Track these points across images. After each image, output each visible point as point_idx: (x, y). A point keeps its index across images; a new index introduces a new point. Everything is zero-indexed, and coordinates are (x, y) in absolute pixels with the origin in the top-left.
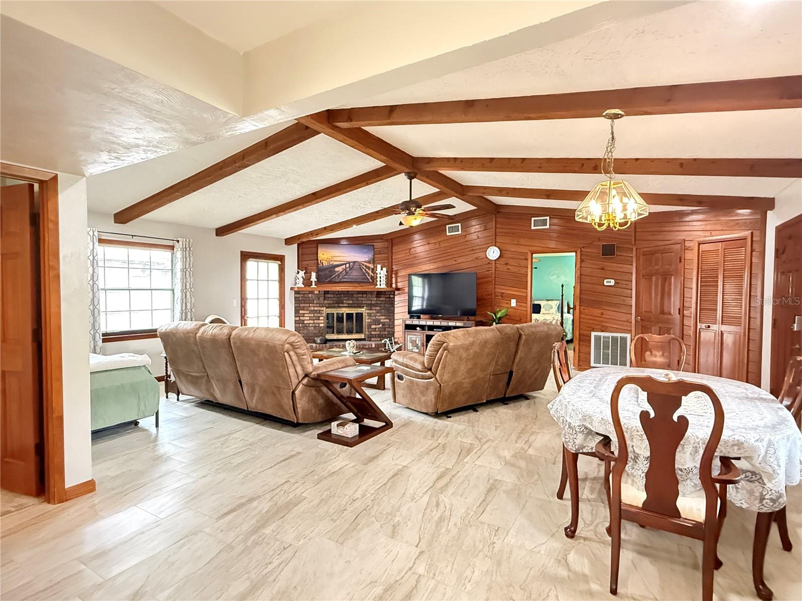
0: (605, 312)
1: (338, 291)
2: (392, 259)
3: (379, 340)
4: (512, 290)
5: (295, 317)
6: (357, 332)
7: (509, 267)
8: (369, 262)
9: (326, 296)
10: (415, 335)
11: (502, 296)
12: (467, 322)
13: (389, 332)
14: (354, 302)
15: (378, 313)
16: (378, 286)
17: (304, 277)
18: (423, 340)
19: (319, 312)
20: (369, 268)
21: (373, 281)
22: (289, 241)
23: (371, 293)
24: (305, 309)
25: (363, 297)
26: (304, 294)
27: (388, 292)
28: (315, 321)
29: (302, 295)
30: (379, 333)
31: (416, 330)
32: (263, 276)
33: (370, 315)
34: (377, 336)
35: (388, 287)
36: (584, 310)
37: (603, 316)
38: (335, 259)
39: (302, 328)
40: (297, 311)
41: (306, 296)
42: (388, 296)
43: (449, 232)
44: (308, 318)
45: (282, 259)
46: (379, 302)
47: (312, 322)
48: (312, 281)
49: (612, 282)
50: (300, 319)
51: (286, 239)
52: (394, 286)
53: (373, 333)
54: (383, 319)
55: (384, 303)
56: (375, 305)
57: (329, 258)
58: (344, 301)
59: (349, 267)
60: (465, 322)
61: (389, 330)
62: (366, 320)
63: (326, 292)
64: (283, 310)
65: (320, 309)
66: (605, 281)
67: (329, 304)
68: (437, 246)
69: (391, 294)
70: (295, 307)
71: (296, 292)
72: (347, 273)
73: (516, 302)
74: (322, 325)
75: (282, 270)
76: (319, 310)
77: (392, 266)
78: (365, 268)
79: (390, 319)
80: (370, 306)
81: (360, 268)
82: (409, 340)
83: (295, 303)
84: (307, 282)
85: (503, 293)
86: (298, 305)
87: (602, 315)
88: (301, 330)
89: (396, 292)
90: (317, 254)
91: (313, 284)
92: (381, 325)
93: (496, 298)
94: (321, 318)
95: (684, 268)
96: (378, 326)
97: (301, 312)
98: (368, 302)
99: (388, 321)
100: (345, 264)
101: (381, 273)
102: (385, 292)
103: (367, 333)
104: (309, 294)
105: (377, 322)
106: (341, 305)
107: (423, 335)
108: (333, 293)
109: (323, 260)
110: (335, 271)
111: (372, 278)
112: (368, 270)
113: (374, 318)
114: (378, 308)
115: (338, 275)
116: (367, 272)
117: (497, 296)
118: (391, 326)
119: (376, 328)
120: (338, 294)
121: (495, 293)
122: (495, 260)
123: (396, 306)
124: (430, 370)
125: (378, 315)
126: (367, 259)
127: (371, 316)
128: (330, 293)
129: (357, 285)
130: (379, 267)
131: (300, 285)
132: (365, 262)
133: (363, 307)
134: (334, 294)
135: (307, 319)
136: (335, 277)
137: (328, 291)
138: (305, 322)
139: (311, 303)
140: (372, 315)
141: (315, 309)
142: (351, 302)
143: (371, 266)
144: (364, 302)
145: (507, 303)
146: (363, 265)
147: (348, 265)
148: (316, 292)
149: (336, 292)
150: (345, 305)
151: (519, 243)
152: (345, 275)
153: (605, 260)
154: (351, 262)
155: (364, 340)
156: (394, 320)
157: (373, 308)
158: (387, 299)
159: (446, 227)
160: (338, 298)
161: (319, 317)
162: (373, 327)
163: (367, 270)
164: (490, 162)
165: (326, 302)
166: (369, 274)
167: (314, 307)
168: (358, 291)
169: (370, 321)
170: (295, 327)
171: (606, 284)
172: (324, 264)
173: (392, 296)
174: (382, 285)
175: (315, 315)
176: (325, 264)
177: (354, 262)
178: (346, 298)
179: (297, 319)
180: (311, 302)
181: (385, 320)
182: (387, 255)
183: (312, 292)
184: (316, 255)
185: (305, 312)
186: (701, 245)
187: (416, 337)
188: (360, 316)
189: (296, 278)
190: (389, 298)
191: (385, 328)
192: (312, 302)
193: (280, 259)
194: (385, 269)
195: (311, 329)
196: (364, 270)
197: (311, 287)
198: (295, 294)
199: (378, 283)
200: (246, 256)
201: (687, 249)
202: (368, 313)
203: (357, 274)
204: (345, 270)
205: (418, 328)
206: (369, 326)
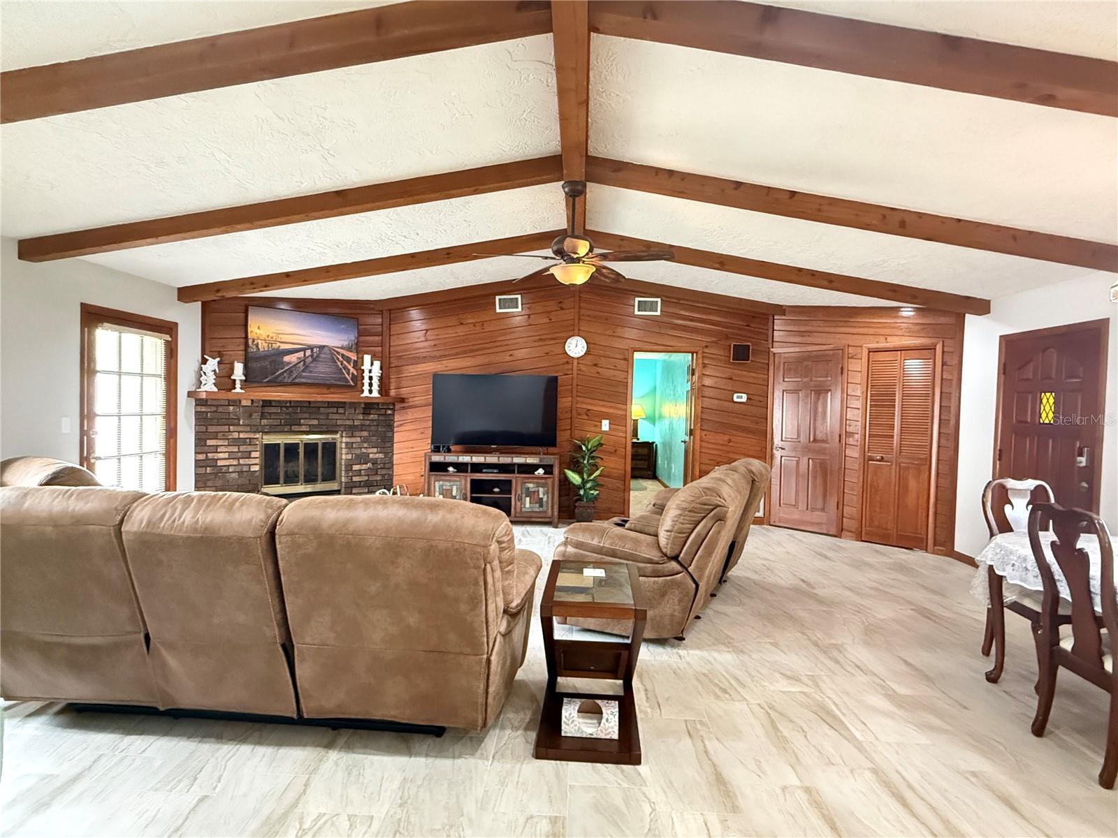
0: (734, 439)
1: (290, 402)
2: (390, 346)
3: (367, 491)
4: (603, 406)
5: (196, 453)
6: (325, 480)
7: (600, 370)
8: (349, 349)
9: (267, 410)
10: (450, 481)
11: (587, 415)
12: (545, 456)
13: (383, 475)
14: (323, 422)
15: (365, 442)
16: (366, 393)
17: (217, 371)
18: (466, 490)
19: (251, 442)
20: (348, 360)
21: (356, 385)
22: (186, 294)
23: (354, 405)
24: (220, 435)
25: (337, 413)
26: (217, 406)
27: (383, 404)
28: (242, 461)
29: (214, 409)
30: (366, 478)
31: (447, 471)
32: (131, 364)
33: (349, 446)
34: (362, 483)
35: (382, 395)
36: (706, 435)
37: (731, 444)
38: (284, 338)
39: (211, 477)
40: (200, 441)
41: (220, 409)
42: (383, 412)
43: (500, 308)
44: (226, 455)
45: (171, 329)
46: (368, 423)
47: (235, 462)
48: (235, 380)
49: (744, 398)
50: (207, 458)
51: (179, 289)
52: (393, 393)
53: (355, 479)
54: (374, 454)
55: (375, 424)
56: (361, 428)
57: (271, 335)
58: (302, 421)
59: (312, 356)
60: (542, 456)
61: (384, 472)
62: (343, 456)
63: (267, 403)
64: (172, 441)
65: (252, 436)
66: (735, 395)
67: (270, 426)
68: (478, 328)
69: (389, 409)
70: (197, 433)
71: (200, 402)
72: (306, 367)
73: (610, 424)
74: (256, 468)
75: (171, 353)
76: (250, 439)
77: (390, 357)
78: (341, 359)
79: (386, 454)
80: (352, 430)
81: (333, 359)
82: (437, 489)
83: (196, 425)
84: (225, 380)
85: (589, 410)
86: (203, 429)
87: (729, 442)
88: (209, 480)
89: (398, 406)
90: (246, 325)
91: (238, 385)
92: (369, 465)
93: (579, 417)
94: (253, 455)
95: (848, 383)
96: (364, 467)
97: (209, 442)
98: (348, 423)
99: (381, 456)
100: (304, 350)
101: (372, 368)
102: (378, 404)
103: (343, 479)
104: (229, 405)
105: (363, 459)
106: (295, 428)
107: (466, 480)
108: (280, 404)
109: (258, 338)
110: (283, 362)
111: (354, 378)
112: (347, 364)
113: (358, 452)
114: (365, 434)
115: (290, 371)
116: (345, 368)
117: (579, 414)
118: (387, 466)
119: (360, 470)
120: (290, 407)
121: (577, 410)
122: (578, 358)
123: (395, 429)
124: (675, 558)
125: (366, 445)
126: (345, 343)
127: (352, 448)
128: (273, 404)
129: (325, 391)
130: (367, 358)
131: (209, 385)
132: (341, 348)
133: (336, 432)
134: (281, 407)
135: (223, 457)
136: (283, 373)
137: (270, 401)
138: (220, 463)
139: (233, 425)
140: (354, 446)
141: (242, 436)
142: (315, 422)
143: (353, 356)
144: (339, 422)
145: (596, 426)
146: (338, 353)
147: (308, 353)
148: (244, 403)
149: (286, 402)
150: (304, 428)
151: (614, 334)
152: (303, 371)
153: (735, 367)
154: (316, 347)
155: (338, 492)
156: (393, 454)
157: (357, 433)
158: (381, 418)
159: (495, 298)
160: (289, 414)
161: (250, 452)
162: (356, 467)
163: (345, 362)
164: (736, 189)
165: (264, 422)
166: (349, 370)
167: (239, 432)
168: (328, 402)
169: (350, 457)
170: (196, 474)
171: (735, 399)
172: (260, 346)
173: (389, 412)
174: (370, 391)
175: (242, 448)
176: (263, 346)
177: (322, 347)
178: (307, 415)
179: (201, 457)
180: (232, 421)
181: (377, 456)
182: (380, 338)
183: (236, 403)
184: (242, 329)
185: (220, 443)
186: (871, 353)
187: (452, 483)
188: (330, 448)
189: (200, 373)
190: (385, 415)
191: (377, 469)
192: (236, 421)
193: (167, 329)
194: (377, 364)
195: (233, 479)
196: (339, 363)
197: (233, 391)
198: (196, 405)
199: (366, 387)
200: (93, 316)
201: (852, 358)
202: (347, 443)
203: (327, 370)
204: (304, 360)
205: (451, 469)
206: (349, 467)
